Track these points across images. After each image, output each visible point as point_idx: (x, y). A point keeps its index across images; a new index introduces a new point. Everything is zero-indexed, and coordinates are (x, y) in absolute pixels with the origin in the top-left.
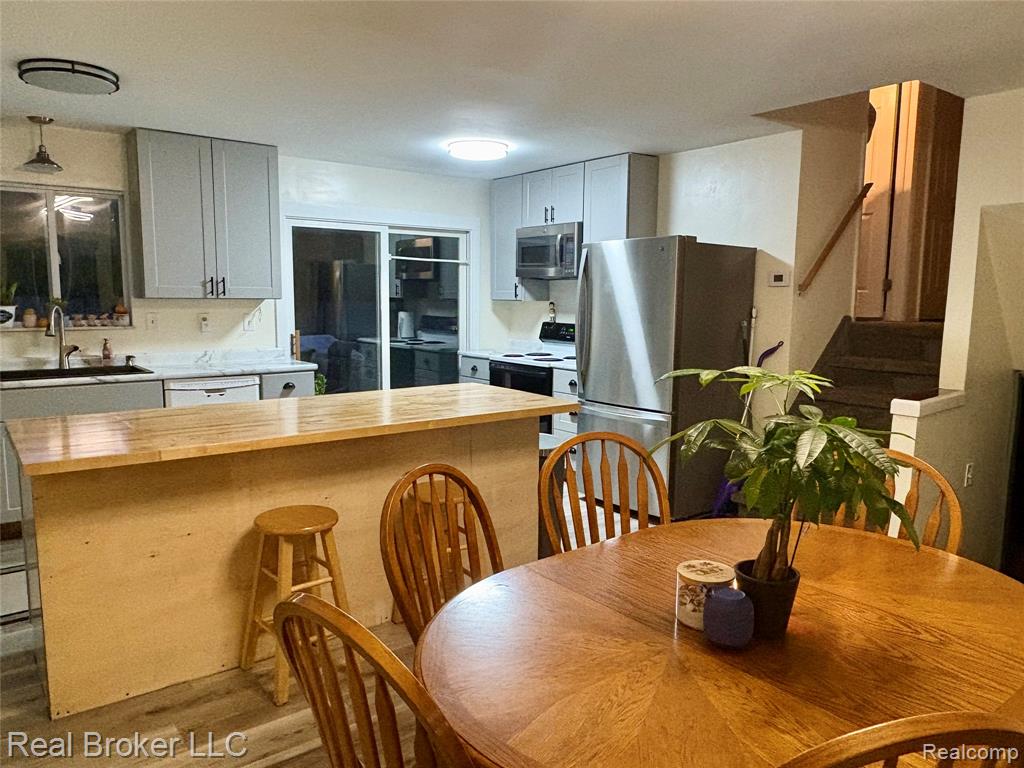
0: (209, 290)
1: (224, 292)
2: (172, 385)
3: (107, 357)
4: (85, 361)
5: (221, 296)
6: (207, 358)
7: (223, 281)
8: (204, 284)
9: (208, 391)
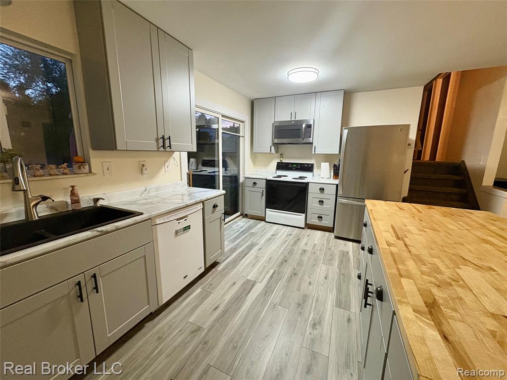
0: (161, 144)
1: (170, 146)
2: (158, 221)
3: (76, 201)
4: (52, 208)
5: (168, 149)
6: (147, 192)
7: (169, 138)
8: (157, 140)
9: (178, 220)
